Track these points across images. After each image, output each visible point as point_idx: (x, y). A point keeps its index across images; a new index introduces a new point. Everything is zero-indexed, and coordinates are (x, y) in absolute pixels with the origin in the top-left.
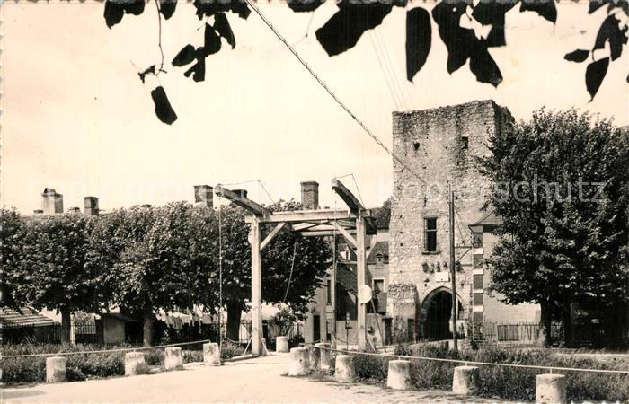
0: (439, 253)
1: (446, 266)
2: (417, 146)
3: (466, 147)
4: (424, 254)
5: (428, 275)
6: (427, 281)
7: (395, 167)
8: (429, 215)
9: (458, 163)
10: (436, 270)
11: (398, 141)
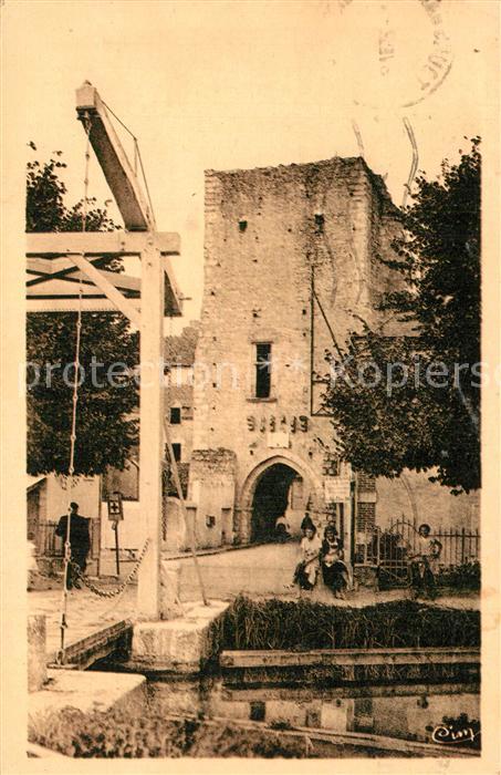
0: (275, 400)
1: (284, 422)
2: (243, 226)
3: (321, 231)
4: (249, 400)
5: (256, 435)
6: (254, 445)
7: (207, 258)
8: (261, 338)
9: (308, 255)
10: (268, 428)
11: (214, 217)
